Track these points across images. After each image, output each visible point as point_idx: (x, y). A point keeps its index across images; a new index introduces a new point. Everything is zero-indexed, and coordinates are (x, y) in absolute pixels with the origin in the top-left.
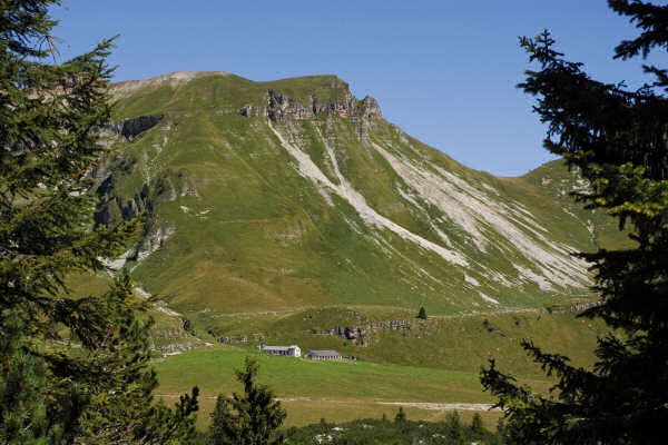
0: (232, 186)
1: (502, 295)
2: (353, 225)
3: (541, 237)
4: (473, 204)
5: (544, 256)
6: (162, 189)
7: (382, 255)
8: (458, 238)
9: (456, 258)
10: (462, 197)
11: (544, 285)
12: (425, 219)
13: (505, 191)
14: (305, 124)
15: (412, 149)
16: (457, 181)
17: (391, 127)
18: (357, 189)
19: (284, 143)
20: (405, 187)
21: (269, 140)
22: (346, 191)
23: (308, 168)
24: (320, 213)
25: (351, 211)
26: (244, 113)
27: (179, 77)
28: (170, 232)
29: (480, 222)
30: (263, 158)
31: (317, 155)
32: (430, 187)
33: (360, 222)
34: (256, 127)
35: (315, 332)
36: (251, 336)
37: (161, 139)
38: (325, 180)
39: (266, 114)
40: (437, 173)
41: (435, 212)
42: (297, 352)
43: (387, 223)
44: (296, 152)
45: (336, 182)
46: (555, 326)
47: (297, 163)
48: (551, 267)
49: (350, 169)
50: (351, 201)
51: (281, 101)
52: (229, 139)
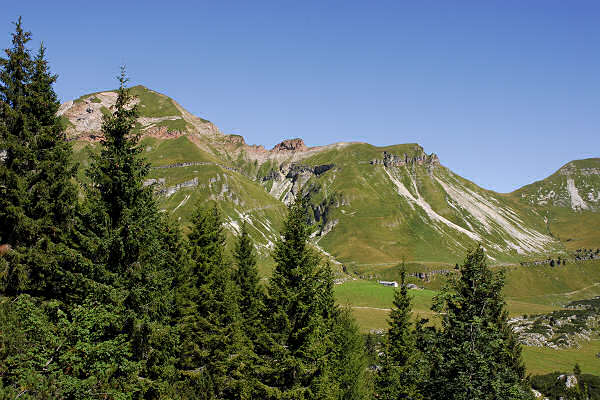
0: (366, 200)
1: (498, 256)
2: (424, 220)
3: (520, 226)
4: (486, 209)
5: (520, 236)
6: (332, 202)
7: (437, 234)
8: (477, 226)
9: (475, 237)
10: (480, 205)
11: (520, 251)
12: (460, 217)
13: (503, 201)
14: (402, 168)
15: (455, 180)
16: (478, 196)
17: (444, 169)
18: (426, 201)
19: (391, 178)
20: (451, 200)
21: (384, 176)
22: (421, 202)
23: (403, 191)
24: (408, 214)
25: (423, 212)
26: (372, 163)
27: (341, 145)
28: (337, 222)
29: (489, 218)
30: (381, 185)
31: (407, 184)
32: (463, 199)
33: (428, 217)
34: (378, 170)
36: (374, 276)
37: (333, 176)
38: (411, 197)
39: (382, 163)
40: (467, 192)
41: (465, 212)
42: (396, 285)
43: (441, 218)
44: (397, 182)
45: (416, 198)
46: (524, 272)
47: (397, 188)
48: (524, 242)
49: (423, 191)
50: (424, 208)
51: (390, 157)
52: (364, 176)
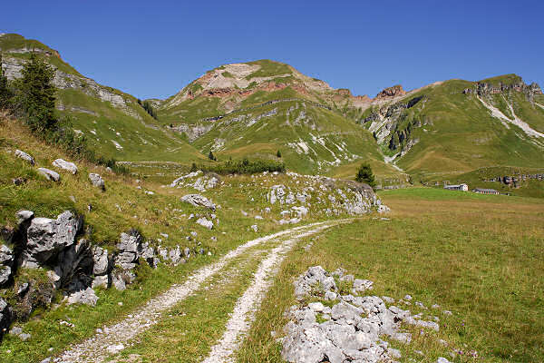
0: (452, 121)
2: (521, 137)
7: (536, 148)
14: (497, 96)
18: (524, 121)
19: (485, 105)
21: (477, 103)
22: (517, 122)
23: (497, 113)
24: (501, 131)
25: (520, 130)
26: (464, 92)
27: (435, 84)
28: (417, 141)
30: (472, 110)
31: (502, 108)
33: (525, 135)
34: (470, 98)
35: (483, 180)
36: (442, 182)
37: (421, 107)
38: (506, 118)
39: (475, 92)
42: (465, 188)
43: (542, 135)
44: (491, 108)
45: (513, 119)
47: (491, 112)
49: (521, 113)
50: (520, 126)
51: (483, 86)
52: (455, 103)
